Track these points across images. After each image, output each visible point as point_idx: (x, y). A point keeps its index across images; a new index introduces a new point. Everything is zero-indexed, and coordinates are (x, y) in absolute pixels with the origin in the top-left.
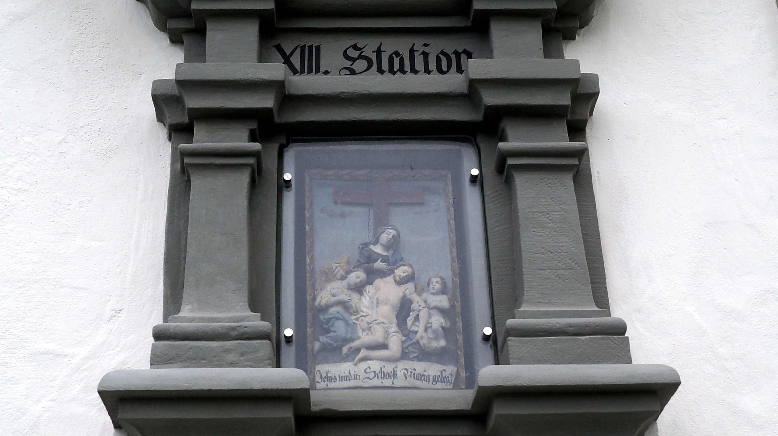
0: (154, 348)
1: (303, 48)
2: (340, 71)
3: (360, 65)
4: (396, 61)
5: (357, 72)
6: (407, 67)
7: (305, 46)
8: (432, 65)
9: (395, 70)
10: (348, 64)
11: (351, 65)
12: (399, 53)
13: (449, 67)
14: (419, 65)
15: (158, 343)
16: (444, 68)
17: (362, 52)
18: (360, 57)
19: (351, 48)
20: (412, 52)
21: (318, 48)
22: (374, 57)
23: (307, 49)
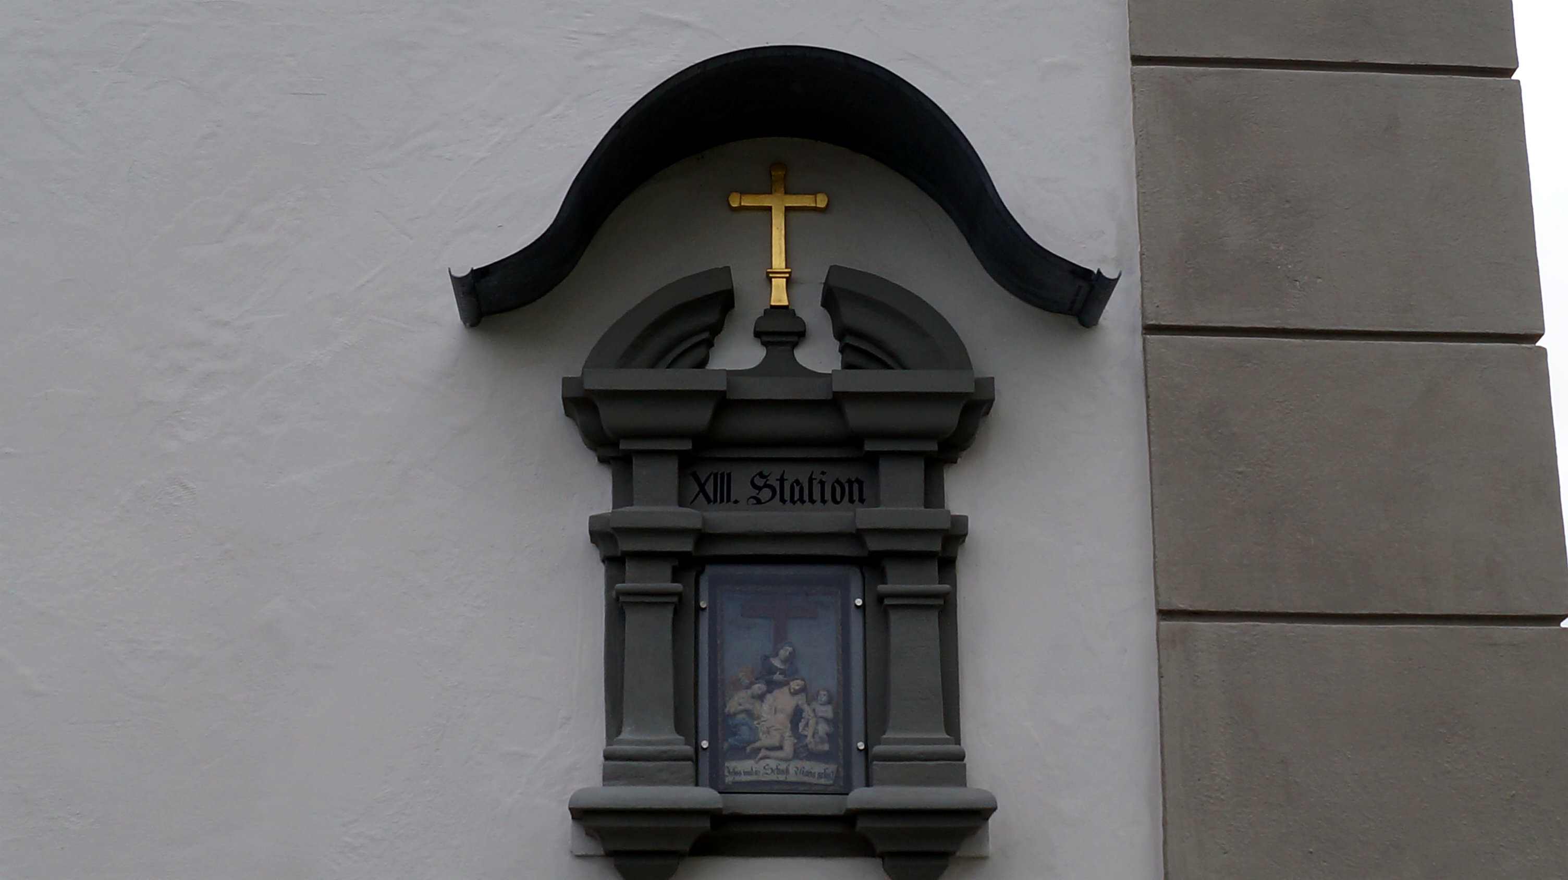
0: (605, 768)
1: (716, 475)
2: (748, 499)
3: (766, 494)
4: (797, 489)
5: (763, 501)
6: (806, 498)
7: (717, 473)
8: (828, 496)
9: (796, 499)
10: (754, 492)
11: (758, 494)
12: (799, 482)
13: (842, 498)
14: (817, 495)
15: (607, 762)
16: (839, 499)
17: (767, 480)
18: (766, 486)
19: (758, 476)
20: (811, 480)
21: (729, 475)
22: (777, 485)
23: (719, 476)
